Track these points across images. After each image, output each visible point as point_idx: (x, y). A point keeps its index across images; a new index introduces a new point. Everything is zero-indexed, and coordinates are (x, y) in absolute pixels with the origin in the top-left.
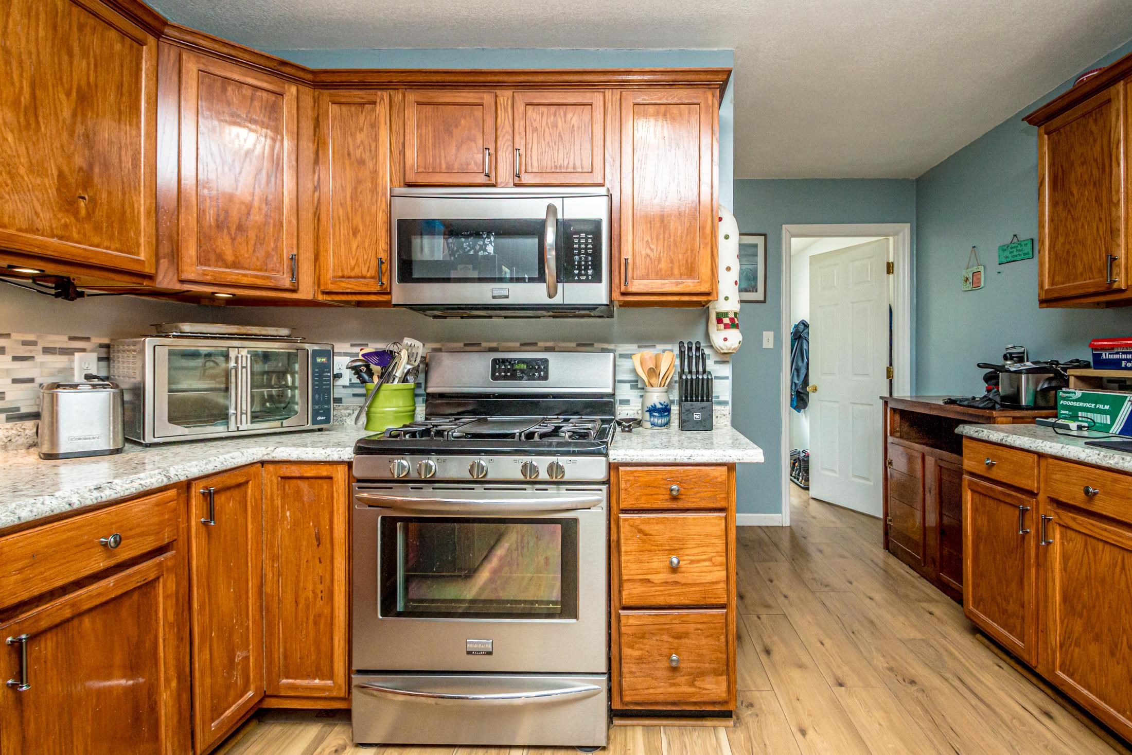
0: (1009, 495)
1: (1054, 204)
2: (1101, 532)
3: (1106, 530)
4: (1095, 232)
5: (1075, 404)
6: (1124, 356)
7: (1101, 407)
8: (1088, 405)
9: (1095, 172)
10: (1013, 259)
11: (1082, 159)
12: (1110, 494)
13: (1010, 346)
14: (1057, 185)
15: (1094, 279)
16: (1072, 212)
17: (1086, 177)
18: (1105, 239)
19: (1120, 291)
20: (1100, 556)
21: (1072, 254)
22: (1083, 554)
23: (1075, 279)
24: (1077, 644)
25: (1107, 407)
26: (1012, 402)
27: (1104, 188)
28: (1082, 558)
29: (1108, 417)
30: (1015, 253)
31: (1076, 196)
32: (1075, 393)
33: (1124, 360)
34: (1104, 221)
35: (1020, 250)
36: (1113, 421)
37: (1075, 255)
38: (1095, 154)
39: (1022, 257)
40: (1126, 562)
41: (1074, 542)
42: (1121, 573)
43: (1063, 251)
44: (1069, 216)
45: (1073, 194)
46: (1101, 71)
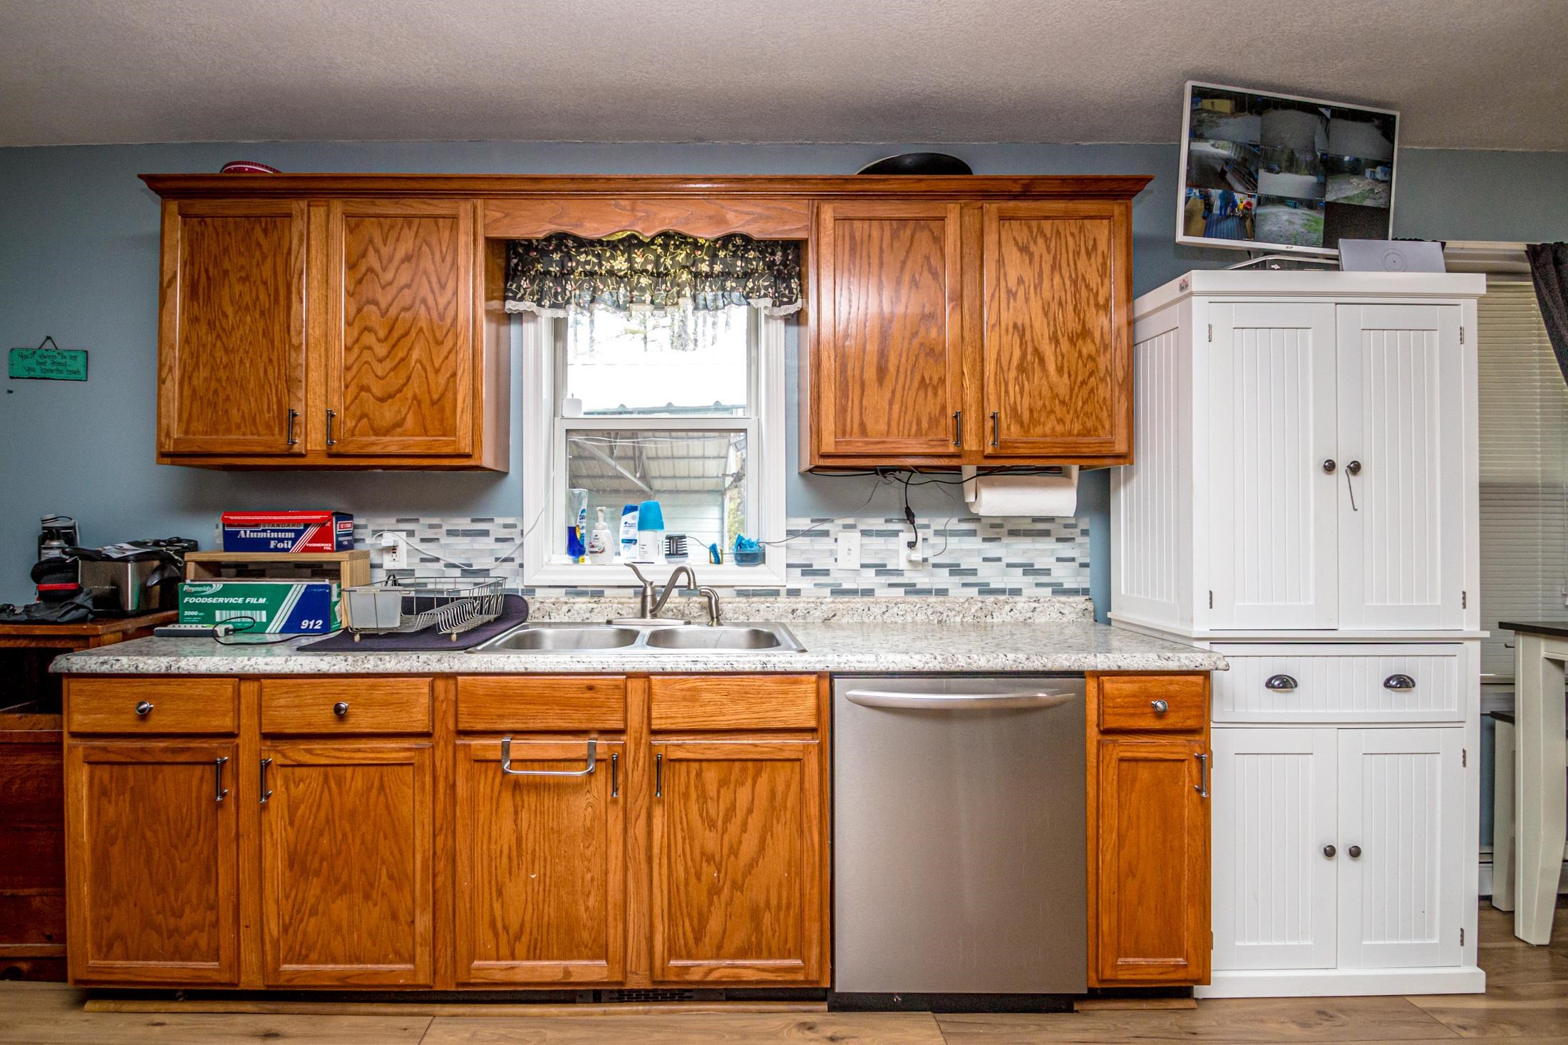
0: (183, 750)
1: (192, 320)
2: (353, 755)
3: (359, 750)
4: (262, 375)
5: (210, 600)
6: (275, 535)
7: (254, 601)
8: (232, 600)
9: (263, 297)
10: (43, 375)
11: (243, 274)
12: (369, 704)
13: (49, 516)
14: (197, 294)
15: (259, 435)
16: (225, 340)
17: (247, 299)
18: (277, 387)
19: (301, 455)
20: (348, 785)
21: (222, 396)
22: (322, 792)
23: (228, 431)
24: (313, 912)
25: (262, 601)
26: (110, 606)
27: (276, 320)
28: (320, 798)
29: (264, 613)
30: (49, 366)
31: (231, 317)
32: (211, 586)
33: (274, 539)
34: (275, 364)
35: (59, 364)
36: (270, 619)
37: (228, 398)
38: (264, 273)
39: (63, 376)
40: (385, 779)
41: (308, 781)
42: (379, 794)
43: (207, 390)
44: (219, 343)
45: (225, 316)
46: (277, 175)
